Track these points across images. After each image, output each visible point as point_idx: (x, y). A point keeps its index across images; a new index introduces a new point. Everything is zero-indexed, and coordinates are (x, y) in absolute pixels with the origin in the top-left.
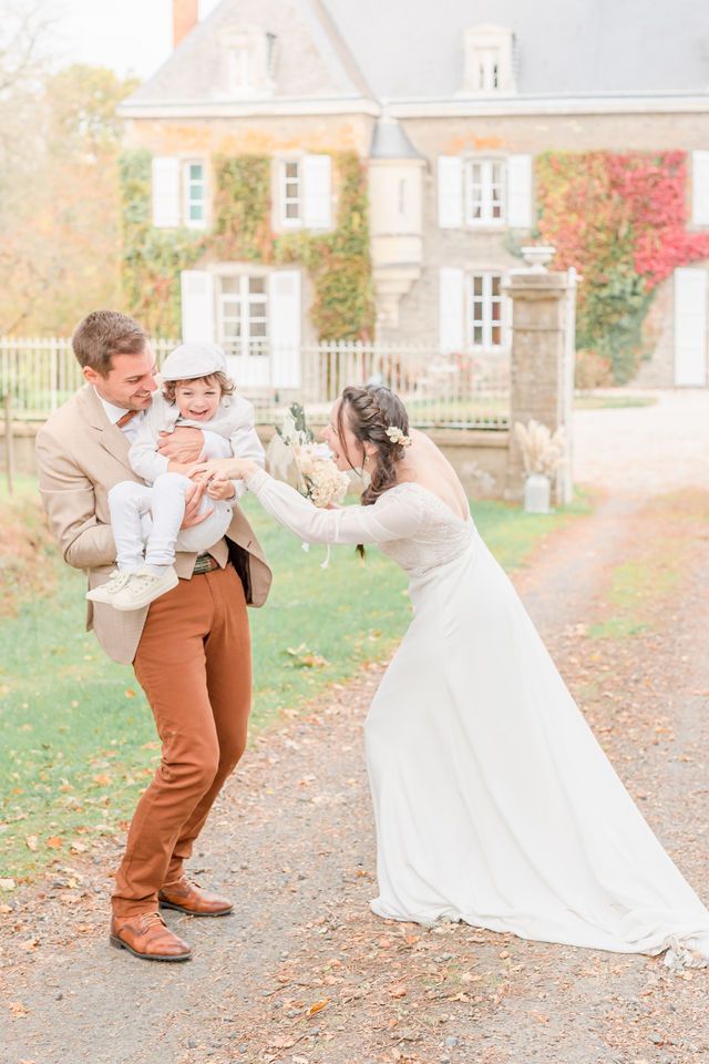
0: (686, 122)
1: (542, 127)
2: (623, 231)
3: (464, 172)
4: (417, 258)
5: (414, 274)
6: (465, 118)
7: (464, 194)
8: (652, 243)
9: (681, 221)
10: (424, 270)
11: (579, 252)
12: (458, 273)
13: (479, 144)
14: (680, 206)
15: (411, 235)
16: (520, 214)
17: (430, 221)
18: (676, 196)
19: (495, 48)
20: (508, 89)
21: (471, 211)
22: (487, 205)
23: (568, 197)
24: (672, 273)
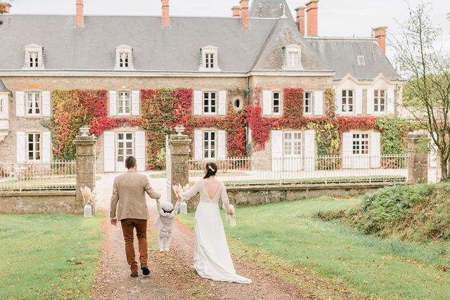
0: (107, 80)
1: (55, 81)
2: (85, 118)
3: (25, 96)
4: (7, 128)
5: (7, 134)
6: (25, 77)
7: (25, 105)
8: (95, 122)
9: (105, 114)
10: (9, 132)
11: (69, 125)
12: (23, 133)
13: (31, 87)
14: (105, 109)
15: (5, 119)
16: (46, 112)
17: (12, 115)
18: (103, 106)
19: (37, 53)
20: (41, 67)
21: (28, 111)
22: (34, 108)
23: (64, 106)
24: (102, 132)
